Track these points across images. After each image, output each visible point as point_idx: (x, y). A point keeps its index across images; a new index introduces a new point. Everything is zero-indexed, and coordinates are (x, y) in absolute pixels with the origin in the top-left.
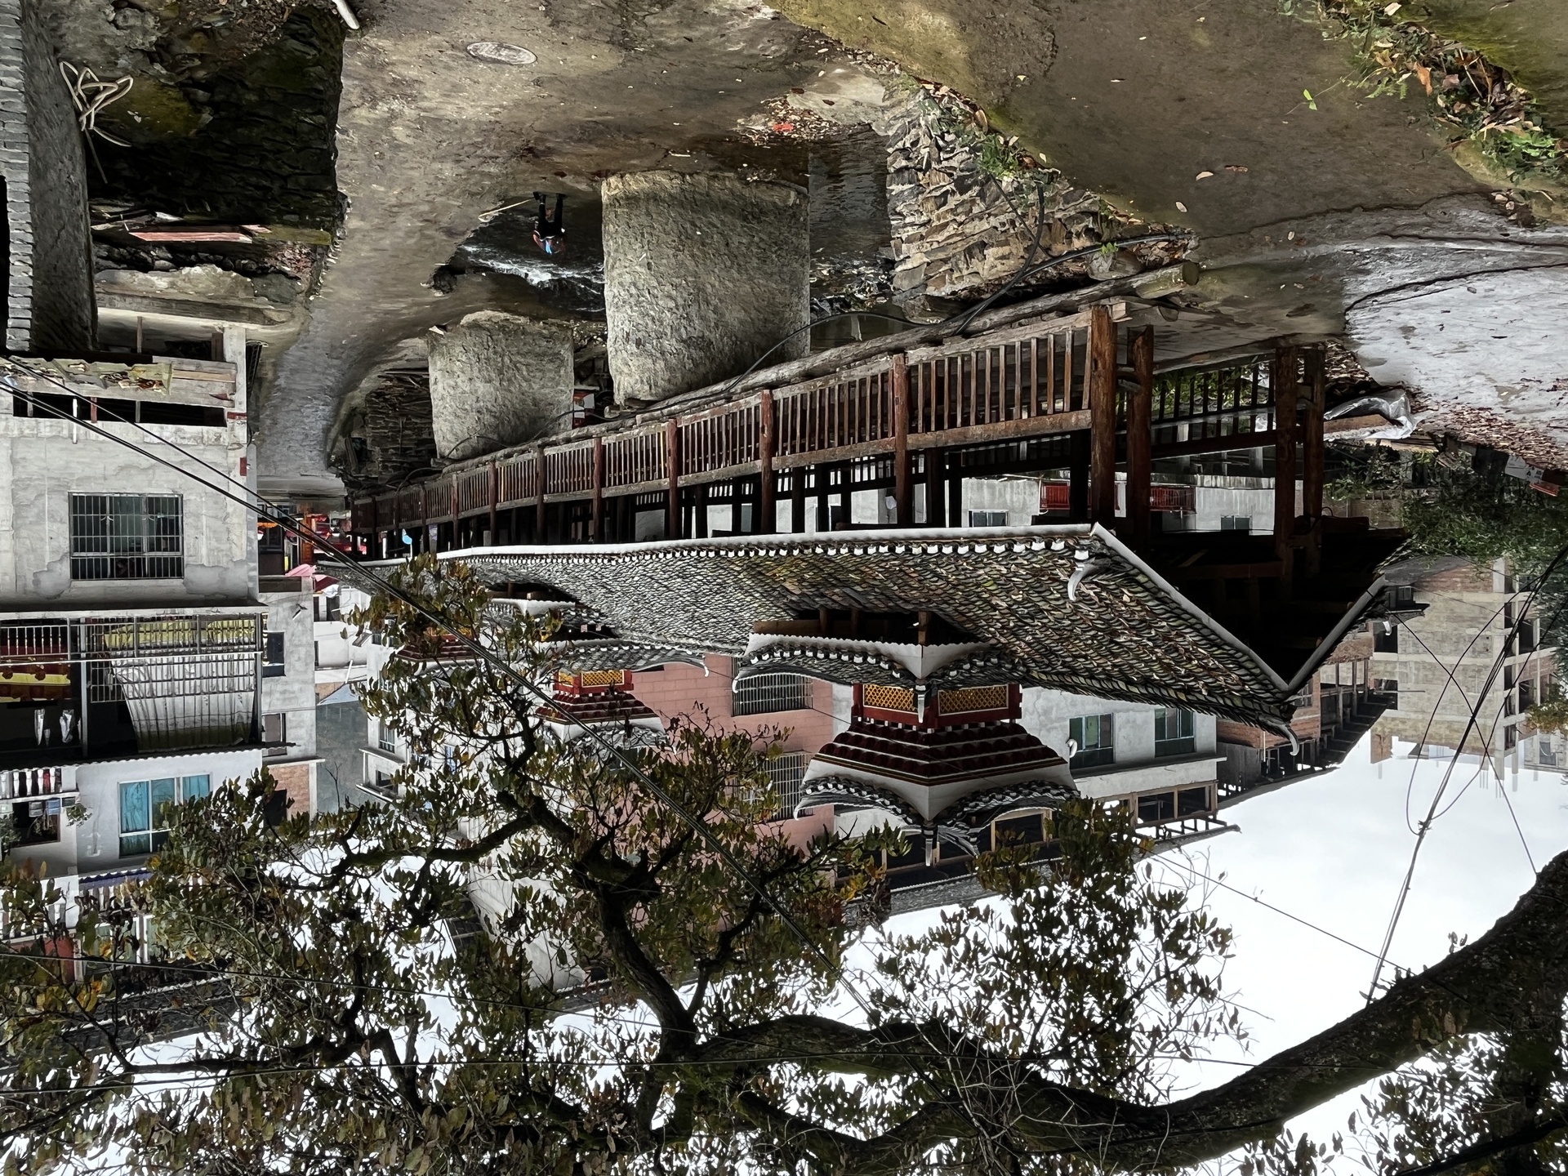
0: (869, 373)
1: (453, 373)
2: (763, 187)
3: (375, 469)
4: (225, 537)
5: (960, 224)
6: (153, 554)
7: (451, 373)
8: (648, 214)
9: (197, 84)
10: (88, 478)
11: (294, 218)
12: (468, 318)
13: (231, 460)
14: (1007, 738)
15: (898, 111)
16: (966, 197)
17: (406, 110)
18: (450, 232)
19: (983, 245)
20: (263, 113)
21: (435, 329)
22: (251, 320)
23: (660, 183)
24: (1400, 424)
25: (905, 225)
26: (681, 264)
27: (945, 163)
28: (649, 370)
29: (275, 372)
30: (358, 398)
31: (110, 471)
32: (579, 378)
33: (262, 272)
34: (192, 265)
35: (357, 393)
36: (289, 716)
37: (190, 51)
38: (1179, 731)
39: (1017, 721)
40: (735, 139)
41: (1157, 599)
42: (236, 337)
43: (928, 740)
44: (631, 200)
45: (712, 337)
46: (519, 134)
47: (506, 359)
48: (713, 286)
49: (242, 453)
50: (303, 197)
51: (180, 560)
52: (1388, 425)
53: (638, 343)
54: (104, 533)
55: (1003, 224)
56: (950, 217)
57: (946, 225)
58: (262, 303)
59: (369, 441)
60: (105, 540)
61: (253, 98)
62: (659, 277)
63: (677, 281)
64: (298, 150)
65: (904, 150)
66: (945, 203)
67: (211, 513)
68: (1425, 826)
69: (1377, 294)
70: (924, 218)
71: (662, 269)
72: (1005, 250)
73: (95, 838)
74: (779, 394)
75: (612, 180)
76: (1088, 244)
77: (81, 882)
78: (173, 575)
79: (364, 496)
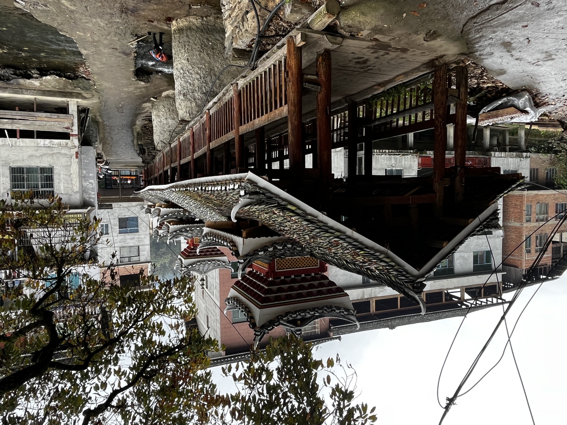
3: (146, 155)
4: (70, 183)
5: (240, 3)
6: (42, 189)
7: (159, 116)
8: (187, 36)
10: (17, 161)
12: (164, 94)
13: (72, 153)
14: (317, 283)
19: (247, 13)
22: (77, 97)
28: (189, 107)
30: (138, 128)
31: (25, 158)
33: (76, 78)
34: (46, 76)
35: (137, 126)
36: (140, 247)
38: (485, 261)
42: (73, 104)
44: (180, 30)
49: (76, 150)
51: (53, 192)
52: (519, 114)
53: (184, 95)
54: (23, 181)
57: (236, 6)
58: (78, 90)
59: (143, 145)
60: (24, 184)
62: (193, 64)
63: (201, 66)
67: (64, 173)
68: (451, 401)
69: (474, 17)
79: (146, 166)
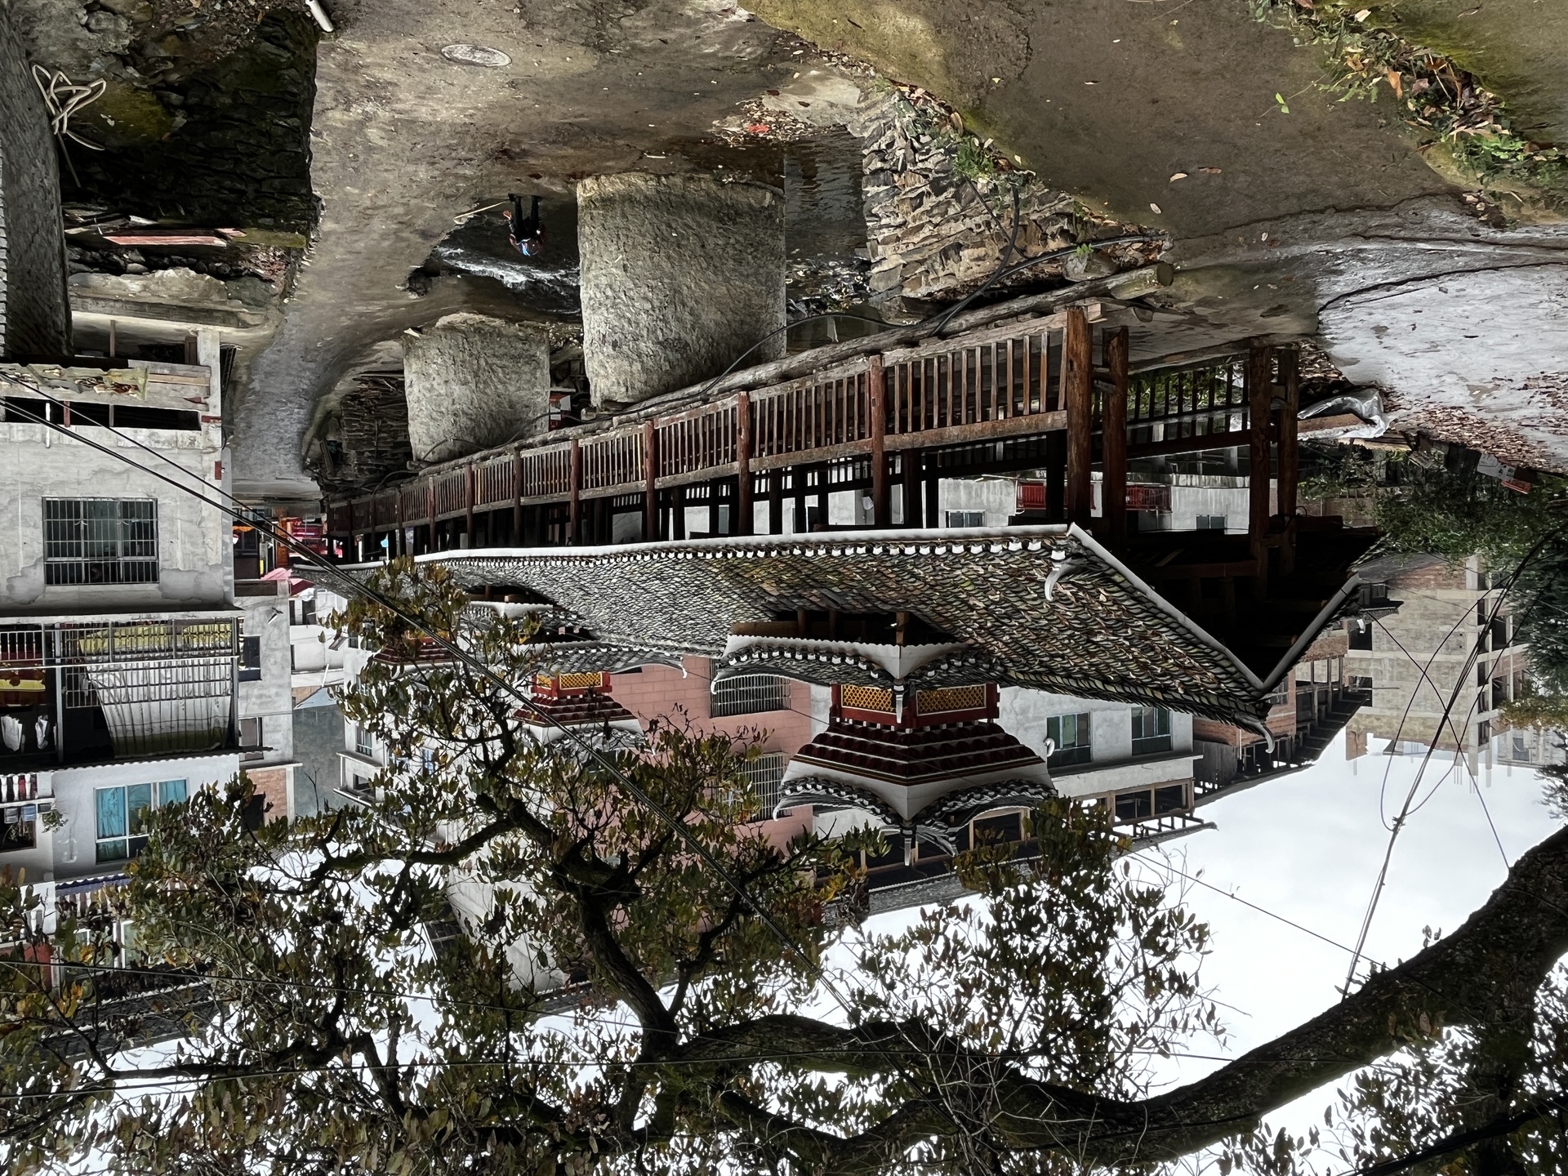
0: (846, 375)
1: (429, 375)
2: (739, 189)
3: (351, 472)
4: (200, 541)
5: (936, 225)
6: (128, 558)
7: (426, 376)
8: (624, 216)
9: (171, 87)
10: (62, 483)
11: (269, 221)
12: (443, 321)
13: (205, 464)
14: (985, 738)
15: (873, 113)
16: (941, 198)
17: (380, 113)
18: (425, 235)
19: (958, 247)
20: (237, 116)
21: (410, 332)
22: (225, 323)
23: (635, 185)
24: (1373, 423)
25: (881, 227)
26: (658, 266)
27: (920, 165)
28: (625, 372)
29: (250, 375)
30: (333, 401)
31: (84, 475)
32: (555, 380)
33: (237, 275)
34: (165, 268)
35: (332, 396)
36: (265, 720)
37: (163, 53)
38: (1156, 729)
39: (995, 721)
40: (710, 141)
41: (1134, 598)
42: (209, 340)
43: (906, 740)
44: (607, 202)
45: (688, 338)
46: (495, 136)
47: (482, 362)
48: (689, 288)
49: (217, 456)
50: (278, 201)
51: (154, 564)
52: (1361, 425)
53: (615, 345)
54: (78, 538)
55: (978, 226)
56: (925, 219)
57: (921, 227)
58: (235, 306)
59: (344, 444)
60: (79, 545)
61: (228, 101)
62: (636, 279)
63: (653, 283)
64: (273, 154)
65: (879, 151)
66: (921, 204)
67: (185, 517)
68: (1399, 821)
69: (1349, 295)
70: (900, 220)
71: (638, 271)
72: (981, 251)
73: (71, 843)
74: (756, 396)
75: (588, 182)
76: (1063, 245)
77: (57, 888)
78: (148, 579)
79: (340, 500)
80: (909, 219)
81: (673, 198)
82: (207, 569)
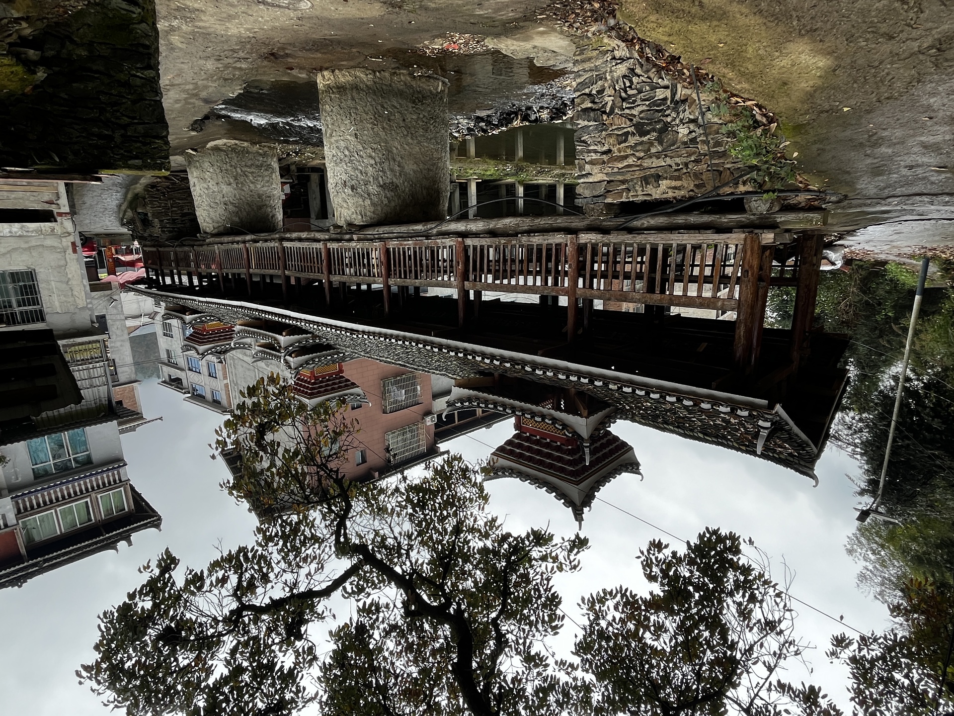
2: (424, 80)
3: (156, 230)
5: (639, 159)
6: (21, 309)
8: (353, 99)
12: (211, 144)
13: (64, 244)
15: (587, 66)
16: (645, 139)
19: (658, 177)
21: (189, 151)
23: (359, 77)
24: (835, 264)
25: (589, 151)
26: (377, 134)
27: (627, 111)
28: (361, 205)
30: (139, 188)
35: (138, 185)
44: (341, 89)
48: (397, 149)
51: (41, 311)
52: (829, 265)
55: (678, 165)
56: (629, 152)
57: (626, 157)
59: (149, 214)
62: (363, 143)
63: (375, 146)
65: (590, 95)
66: (625, 141)
70: (605, 148)
71: (365, 138)
72: (678, 183)
73: (15, 471)
75: (326, 73)
76: (751, 190)
78: (38, 320)
80: (615, 149)
81: (384, 87)
82: (77, 311)
